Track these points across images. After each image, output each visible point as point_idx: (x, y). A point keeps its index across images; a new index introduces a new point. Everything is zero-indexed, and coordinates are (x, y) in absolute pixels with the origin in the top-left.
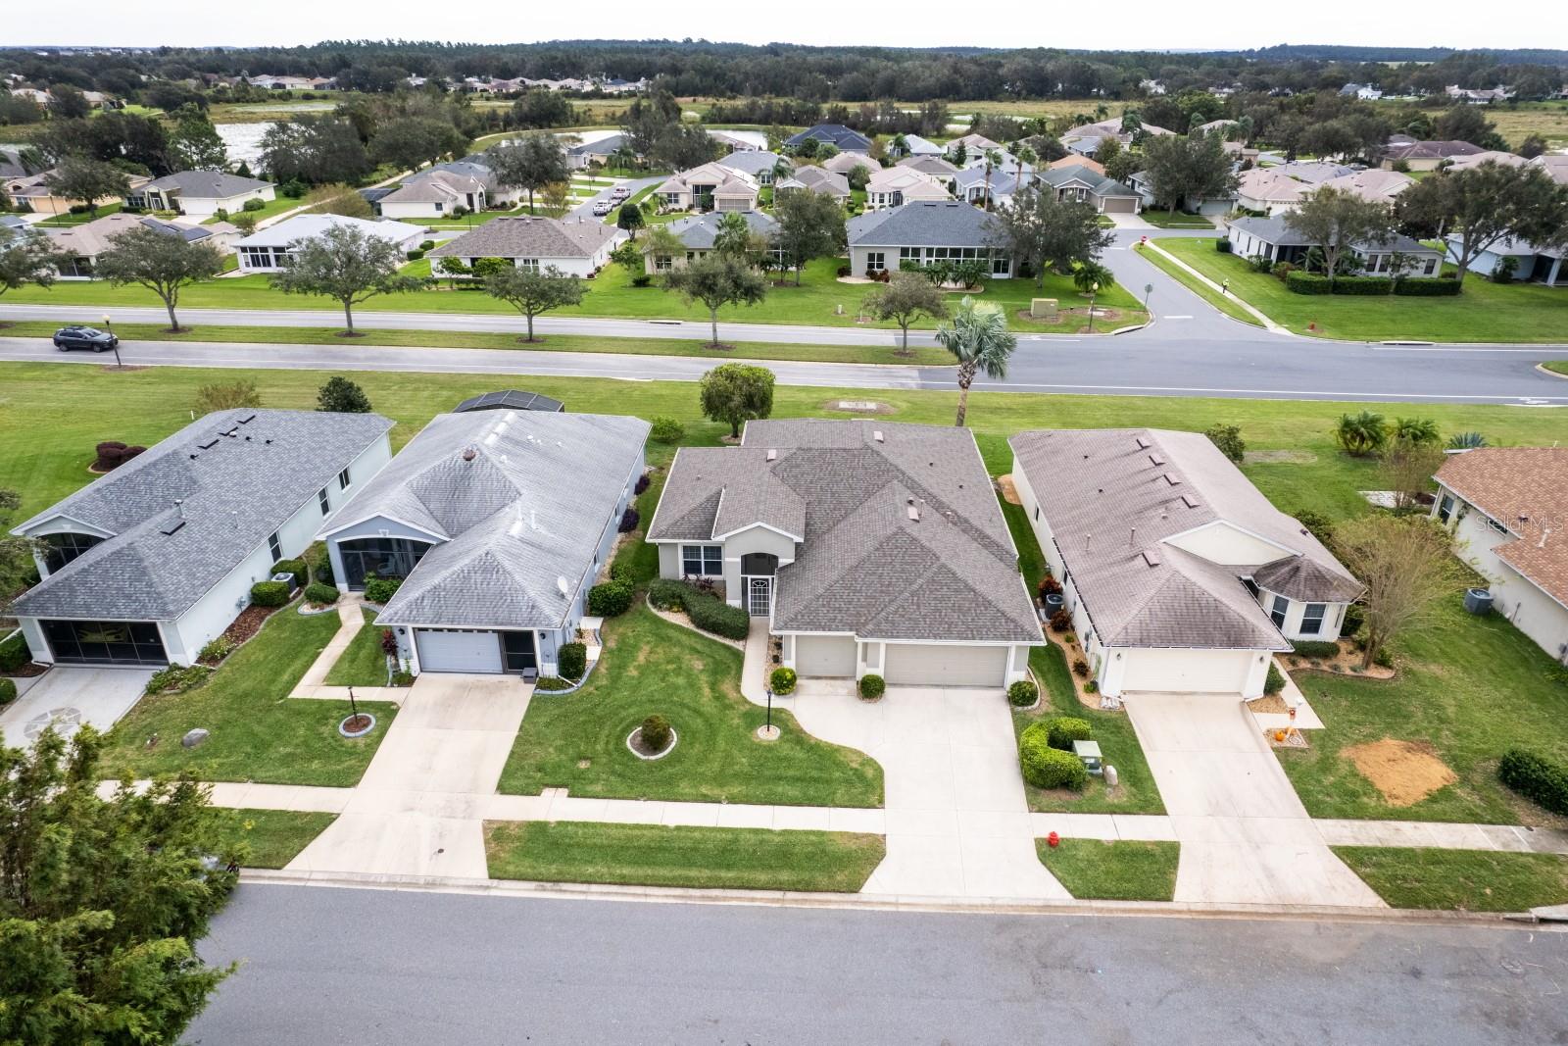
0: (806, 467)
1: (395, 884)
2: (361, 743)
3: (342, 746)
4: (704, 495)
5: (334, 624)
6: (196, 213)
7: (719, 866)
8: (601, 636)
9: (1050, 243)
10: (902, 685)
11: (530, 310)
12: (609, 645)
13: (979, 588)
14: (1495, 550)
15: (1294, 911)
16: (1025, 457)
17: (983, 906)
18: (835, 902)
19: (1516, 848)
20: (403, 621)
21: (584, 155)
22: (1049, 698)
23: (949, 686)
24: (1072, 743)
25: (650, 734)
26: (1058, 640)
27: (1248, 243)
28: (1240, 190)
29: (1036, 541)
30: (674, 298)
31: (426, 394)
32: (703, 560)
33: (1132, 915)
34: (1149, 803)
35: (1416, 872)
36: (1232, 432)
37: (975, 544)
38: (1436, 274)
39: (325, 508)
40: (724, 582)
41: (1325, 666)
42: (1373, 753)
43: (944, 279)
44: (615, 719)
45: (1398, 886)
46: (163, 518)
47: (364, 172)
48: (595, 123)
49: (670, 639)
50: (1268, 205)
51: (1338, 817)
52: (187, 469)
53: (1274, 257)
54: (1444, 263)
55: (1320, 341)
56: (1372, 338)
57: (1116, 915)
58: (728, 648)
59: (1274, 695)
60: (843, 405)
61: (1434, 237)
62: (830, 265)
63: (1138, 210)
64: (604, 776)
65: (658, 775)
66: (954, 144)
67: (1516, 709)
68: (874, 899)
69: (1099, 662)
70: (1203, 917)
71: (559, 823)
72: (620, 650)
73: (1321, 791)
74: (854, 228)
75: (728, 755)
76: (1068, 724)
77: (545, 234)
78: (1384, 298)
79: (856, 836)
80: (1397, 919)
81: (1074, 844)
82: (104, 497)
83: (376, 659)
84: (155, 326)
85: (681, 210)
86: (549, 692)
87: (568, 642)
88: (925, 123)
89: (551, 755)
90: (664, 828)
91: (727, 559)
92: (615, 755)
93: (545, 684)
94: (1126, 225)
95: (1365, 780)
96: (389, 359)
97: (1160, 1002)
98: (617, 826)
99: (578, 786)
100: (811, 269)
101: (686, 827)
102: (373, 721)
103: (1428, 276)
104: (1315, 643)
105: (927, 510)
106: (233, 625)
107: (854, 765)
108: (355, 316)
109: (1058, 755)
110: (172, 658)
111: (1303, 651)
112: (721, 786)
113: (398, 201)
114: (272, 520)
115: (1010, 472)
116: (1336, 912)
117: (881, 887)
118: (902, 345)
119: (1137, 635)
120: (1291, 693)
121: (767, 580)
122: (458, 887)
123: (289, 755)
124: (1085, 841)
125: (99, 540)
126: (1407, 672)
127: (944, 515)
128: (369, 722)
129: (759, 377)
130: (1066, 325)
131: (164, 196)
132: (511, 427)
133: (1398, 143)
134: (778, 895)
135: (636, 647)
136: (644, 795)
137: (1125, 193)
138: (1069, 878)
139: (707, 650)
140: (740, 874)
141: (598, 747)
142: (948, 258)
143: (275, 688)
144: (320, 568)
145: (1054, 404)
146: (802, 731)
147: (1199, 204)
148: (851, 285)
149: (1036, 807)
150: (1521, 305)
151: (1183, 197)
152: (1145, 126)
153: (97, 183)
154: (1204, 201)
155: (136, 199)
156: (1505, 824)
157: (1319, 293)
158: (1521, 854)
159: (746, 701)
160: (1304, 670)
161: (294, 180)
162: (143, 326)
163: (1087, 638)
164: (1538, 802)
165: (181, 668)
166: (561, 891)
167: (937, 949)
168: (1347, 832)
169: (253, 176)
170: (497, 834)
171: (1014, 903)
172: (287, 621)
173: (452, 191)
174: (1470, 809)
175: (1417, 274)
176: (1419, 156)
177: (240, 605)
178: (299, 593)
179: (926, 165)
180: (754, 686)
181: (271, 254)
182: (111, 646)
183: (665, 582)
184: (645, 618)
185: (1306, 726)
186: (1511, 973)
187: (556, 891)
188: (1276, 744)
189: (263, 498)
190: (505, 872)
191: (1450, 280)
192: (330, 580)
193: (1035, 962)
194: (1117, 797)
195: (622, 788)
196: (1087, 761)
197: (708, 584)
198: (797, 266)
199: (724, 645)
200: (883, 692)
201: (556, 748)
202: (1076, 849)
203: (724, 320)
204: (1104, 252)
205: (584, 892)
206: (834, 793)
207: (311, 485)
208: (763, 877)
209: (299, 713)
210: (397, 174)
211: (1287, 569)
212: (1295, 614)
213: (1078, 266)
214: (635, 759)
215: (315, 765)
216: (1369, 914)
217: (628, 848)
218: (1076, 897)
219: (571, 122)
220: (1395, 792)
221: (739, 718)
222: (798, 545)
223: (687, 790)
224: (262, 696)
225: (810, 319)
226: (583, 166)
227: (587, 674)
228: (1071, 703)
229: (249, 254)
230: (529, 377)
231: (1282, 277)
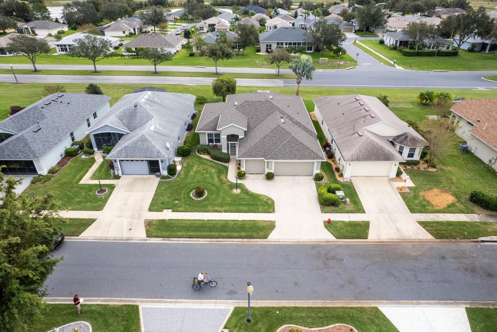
0: (247, 107)
1: (116, 240)
2: (103, 197)
3: (97, 198)
4: (214, 117)
5: (93, 161)
6: (41, 34)
7: (222, 231)
8: (181, 163)
9: (326, 40)
10: (280, 176)
11: (155, 63)
12: (184, 165)
13: (305, 143)
14: (469, 131)
15: (406, 241)
16: (318, 105)
17: (307, 242)
18: (259, 241)
19: (474, 220)
20: (116, 158)
21: (172, 16)
22: (327, 179)
23: (295, 176)
24: (335, 192)
25: (198, 191)
26: (330, 161)
27: (389, 41)
28: (387, 24)
29: (322, 131)
30: (203, 59)
31: (122, 90)
32: (214, 138)
33: (355, 243)
34: (359, 209)
35: (444, 228)
36: (385, 97)
37: (303, 131)
38: (450, 49)
39: (89, 125)
40: (221, 145)
41: (415, 168)
42: (430, 193)
43: (291, 52)
44: (187, 188)
45: (438, 233)
46: (34, 127)
47: (98, 22)
48: (175, 7)
49: (204, 163)
50: (396, 29)
51: (420, 213)
52: (41, 111)
53: (398, 45)
54: (453, 46)
55: (413, 71)
56: (430, 70)
57: (349, 243)
58: (223, 165)
59: (399, 177)
60: (259, 91)
61: (450, 38)
62: (254, 49)
63: (354, 31)
64: (183, 205)
65: (201, 204)
66: (294, 12)
67: (475, 180)
68: (272, 240)
69: (343, 167)
70: (377, 243)
71: (169, 220)
72: (188, 167)
73: (414, 205)
74: (262, 36)
75: (224, 198)
76: (333, 186)
77: (159, 40)
78: (433, 57)
79: (266, 221)
80: (437, 242)
81: (336, 222)
82: (13, 121)
83: (107, 171)
84: (29, 70)
85: (204, 33)
86: (165, 180)
87: (170, 164)
88: (284, 5)
89: (166, 199)
90: (204, 220)
91: (222, 137)
92: (187, 199)
93: (163, 177)
94: (350, 35)
95: (428, 202)
96: (109, 79)
97: (364, 269)
98: (188, 220)
99: (175, 208)
100: (248, 50)
101: (211, 220)
102: (107, 190)
103: (447, 50)
104: (412, 160)
105: (287, 120)
106: (59, 162)
107: (265, 200)
108: (97, 66)
109: (331, 195)
110: (39, 172)
111: (408, 163)
112: (222, 207)
113: (110, 30)
114: (71, 128)
115: (314, 111)
116: (419, 241)
117: (274, 237)
118: (278, 73)
119: (356, 157)
120: (404, 176)
121: (235, 143)
122: (137, 240)
123: (79, 201)
124: (339, 221)
125: (12, 135)
126: (441, 169)
127: (293, 122)
128: (105, 190)
129: (231, 81)
130: (331, 67)
131: (30, 29)
132: (149, 96)
133: (438, 9)
134: (241, 240)
135: (193, 166)
136: (197, 211)
137: (350, 26)
138: (334, 233)
139: (216, 166)
140: (229, 234)
141: (181, 196)
142: (292, 46)
143: (74, 181)
144: (88, 143)
145: (327, 90)
146: (247, 190)
147: (374, 29)
148: (261, 55)
149: (323, 211)
150: (477, 59)
151: (368, 26)
152: (356, 5)
153: (6, 24)
154: (375, 28)
155: (20, 30)
156: (471, 213)
157: (412, 56)
158: (476, 222)
159: (229, 181)
160: (408, 169)
161: (75, 24)
162: (24, 70)
163: (339, 160)
164: (482, 206)
165: (42, 176)
166: (170, 240)
167: (292, 255)
168: (422, 217)
169: (60, 23)
170: (149, 224)
171: (317, 240)
172: (77, 160)
173: (128, 27)
174: (460, 209)
175: (444, 49)
176: (445, 13)
177: (61, 155)
178: (81, 152)
179: (285, 17)
180: (232, 176)
181: (68, 47)
182: (18, 169)
183: (202, 145)
184: (196, 157)
185: (409, 186)
186: (473, 257)
187: (169, 240)
188: (400, 191)
189: (67, 121)
190: (152, 235)
191: (455, 51)
192: (91, 147)
193: (324, 258)
194: (349, 208)
195: (190, 209)
196: (340, 197)
197: (216, 146)
198: (243, 49)
199: (221, 164)
200: (274, 177)
201: (168, 197)
202: (337, 224)
203: (219, 66)
204: (343, 43)
205: (178, 241)
206: (259, 208)
207: (84, 117)
208: (236, 234)
209: (82, 188)
210: (110, 23)
211: (403, 137)
212: (406, 151)
213: (335, 48)
214: (193, 200)
215: (88, 204)
216: (429, 241)
217: (192, 227)
218: (337, 238)
219: (167, 6)
220: (437, 205)
221: (227, 186)
222: (245, 132)
223: (210, 209)
224: (70, 183)
225: (247, 66)
226: (172, 20)
227: (177, 174)
228: (334, 180)
229: (60, 47)
230: (155, 84)
231: (400, 51)
